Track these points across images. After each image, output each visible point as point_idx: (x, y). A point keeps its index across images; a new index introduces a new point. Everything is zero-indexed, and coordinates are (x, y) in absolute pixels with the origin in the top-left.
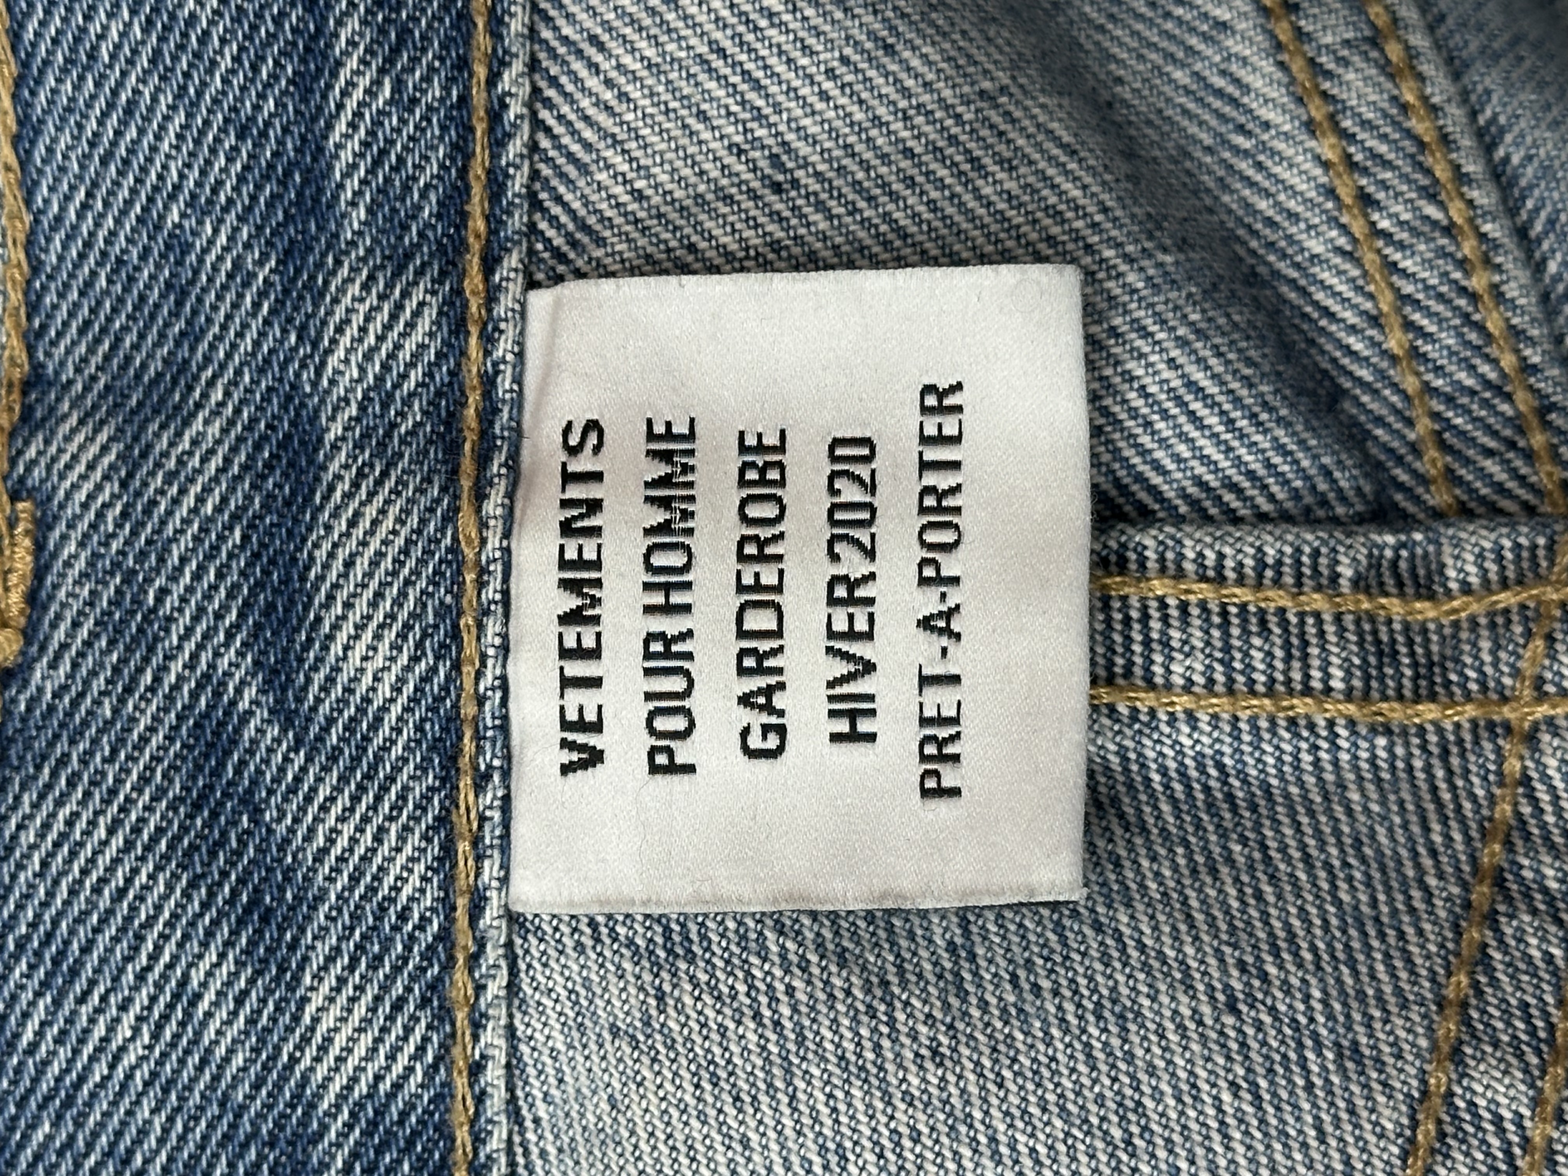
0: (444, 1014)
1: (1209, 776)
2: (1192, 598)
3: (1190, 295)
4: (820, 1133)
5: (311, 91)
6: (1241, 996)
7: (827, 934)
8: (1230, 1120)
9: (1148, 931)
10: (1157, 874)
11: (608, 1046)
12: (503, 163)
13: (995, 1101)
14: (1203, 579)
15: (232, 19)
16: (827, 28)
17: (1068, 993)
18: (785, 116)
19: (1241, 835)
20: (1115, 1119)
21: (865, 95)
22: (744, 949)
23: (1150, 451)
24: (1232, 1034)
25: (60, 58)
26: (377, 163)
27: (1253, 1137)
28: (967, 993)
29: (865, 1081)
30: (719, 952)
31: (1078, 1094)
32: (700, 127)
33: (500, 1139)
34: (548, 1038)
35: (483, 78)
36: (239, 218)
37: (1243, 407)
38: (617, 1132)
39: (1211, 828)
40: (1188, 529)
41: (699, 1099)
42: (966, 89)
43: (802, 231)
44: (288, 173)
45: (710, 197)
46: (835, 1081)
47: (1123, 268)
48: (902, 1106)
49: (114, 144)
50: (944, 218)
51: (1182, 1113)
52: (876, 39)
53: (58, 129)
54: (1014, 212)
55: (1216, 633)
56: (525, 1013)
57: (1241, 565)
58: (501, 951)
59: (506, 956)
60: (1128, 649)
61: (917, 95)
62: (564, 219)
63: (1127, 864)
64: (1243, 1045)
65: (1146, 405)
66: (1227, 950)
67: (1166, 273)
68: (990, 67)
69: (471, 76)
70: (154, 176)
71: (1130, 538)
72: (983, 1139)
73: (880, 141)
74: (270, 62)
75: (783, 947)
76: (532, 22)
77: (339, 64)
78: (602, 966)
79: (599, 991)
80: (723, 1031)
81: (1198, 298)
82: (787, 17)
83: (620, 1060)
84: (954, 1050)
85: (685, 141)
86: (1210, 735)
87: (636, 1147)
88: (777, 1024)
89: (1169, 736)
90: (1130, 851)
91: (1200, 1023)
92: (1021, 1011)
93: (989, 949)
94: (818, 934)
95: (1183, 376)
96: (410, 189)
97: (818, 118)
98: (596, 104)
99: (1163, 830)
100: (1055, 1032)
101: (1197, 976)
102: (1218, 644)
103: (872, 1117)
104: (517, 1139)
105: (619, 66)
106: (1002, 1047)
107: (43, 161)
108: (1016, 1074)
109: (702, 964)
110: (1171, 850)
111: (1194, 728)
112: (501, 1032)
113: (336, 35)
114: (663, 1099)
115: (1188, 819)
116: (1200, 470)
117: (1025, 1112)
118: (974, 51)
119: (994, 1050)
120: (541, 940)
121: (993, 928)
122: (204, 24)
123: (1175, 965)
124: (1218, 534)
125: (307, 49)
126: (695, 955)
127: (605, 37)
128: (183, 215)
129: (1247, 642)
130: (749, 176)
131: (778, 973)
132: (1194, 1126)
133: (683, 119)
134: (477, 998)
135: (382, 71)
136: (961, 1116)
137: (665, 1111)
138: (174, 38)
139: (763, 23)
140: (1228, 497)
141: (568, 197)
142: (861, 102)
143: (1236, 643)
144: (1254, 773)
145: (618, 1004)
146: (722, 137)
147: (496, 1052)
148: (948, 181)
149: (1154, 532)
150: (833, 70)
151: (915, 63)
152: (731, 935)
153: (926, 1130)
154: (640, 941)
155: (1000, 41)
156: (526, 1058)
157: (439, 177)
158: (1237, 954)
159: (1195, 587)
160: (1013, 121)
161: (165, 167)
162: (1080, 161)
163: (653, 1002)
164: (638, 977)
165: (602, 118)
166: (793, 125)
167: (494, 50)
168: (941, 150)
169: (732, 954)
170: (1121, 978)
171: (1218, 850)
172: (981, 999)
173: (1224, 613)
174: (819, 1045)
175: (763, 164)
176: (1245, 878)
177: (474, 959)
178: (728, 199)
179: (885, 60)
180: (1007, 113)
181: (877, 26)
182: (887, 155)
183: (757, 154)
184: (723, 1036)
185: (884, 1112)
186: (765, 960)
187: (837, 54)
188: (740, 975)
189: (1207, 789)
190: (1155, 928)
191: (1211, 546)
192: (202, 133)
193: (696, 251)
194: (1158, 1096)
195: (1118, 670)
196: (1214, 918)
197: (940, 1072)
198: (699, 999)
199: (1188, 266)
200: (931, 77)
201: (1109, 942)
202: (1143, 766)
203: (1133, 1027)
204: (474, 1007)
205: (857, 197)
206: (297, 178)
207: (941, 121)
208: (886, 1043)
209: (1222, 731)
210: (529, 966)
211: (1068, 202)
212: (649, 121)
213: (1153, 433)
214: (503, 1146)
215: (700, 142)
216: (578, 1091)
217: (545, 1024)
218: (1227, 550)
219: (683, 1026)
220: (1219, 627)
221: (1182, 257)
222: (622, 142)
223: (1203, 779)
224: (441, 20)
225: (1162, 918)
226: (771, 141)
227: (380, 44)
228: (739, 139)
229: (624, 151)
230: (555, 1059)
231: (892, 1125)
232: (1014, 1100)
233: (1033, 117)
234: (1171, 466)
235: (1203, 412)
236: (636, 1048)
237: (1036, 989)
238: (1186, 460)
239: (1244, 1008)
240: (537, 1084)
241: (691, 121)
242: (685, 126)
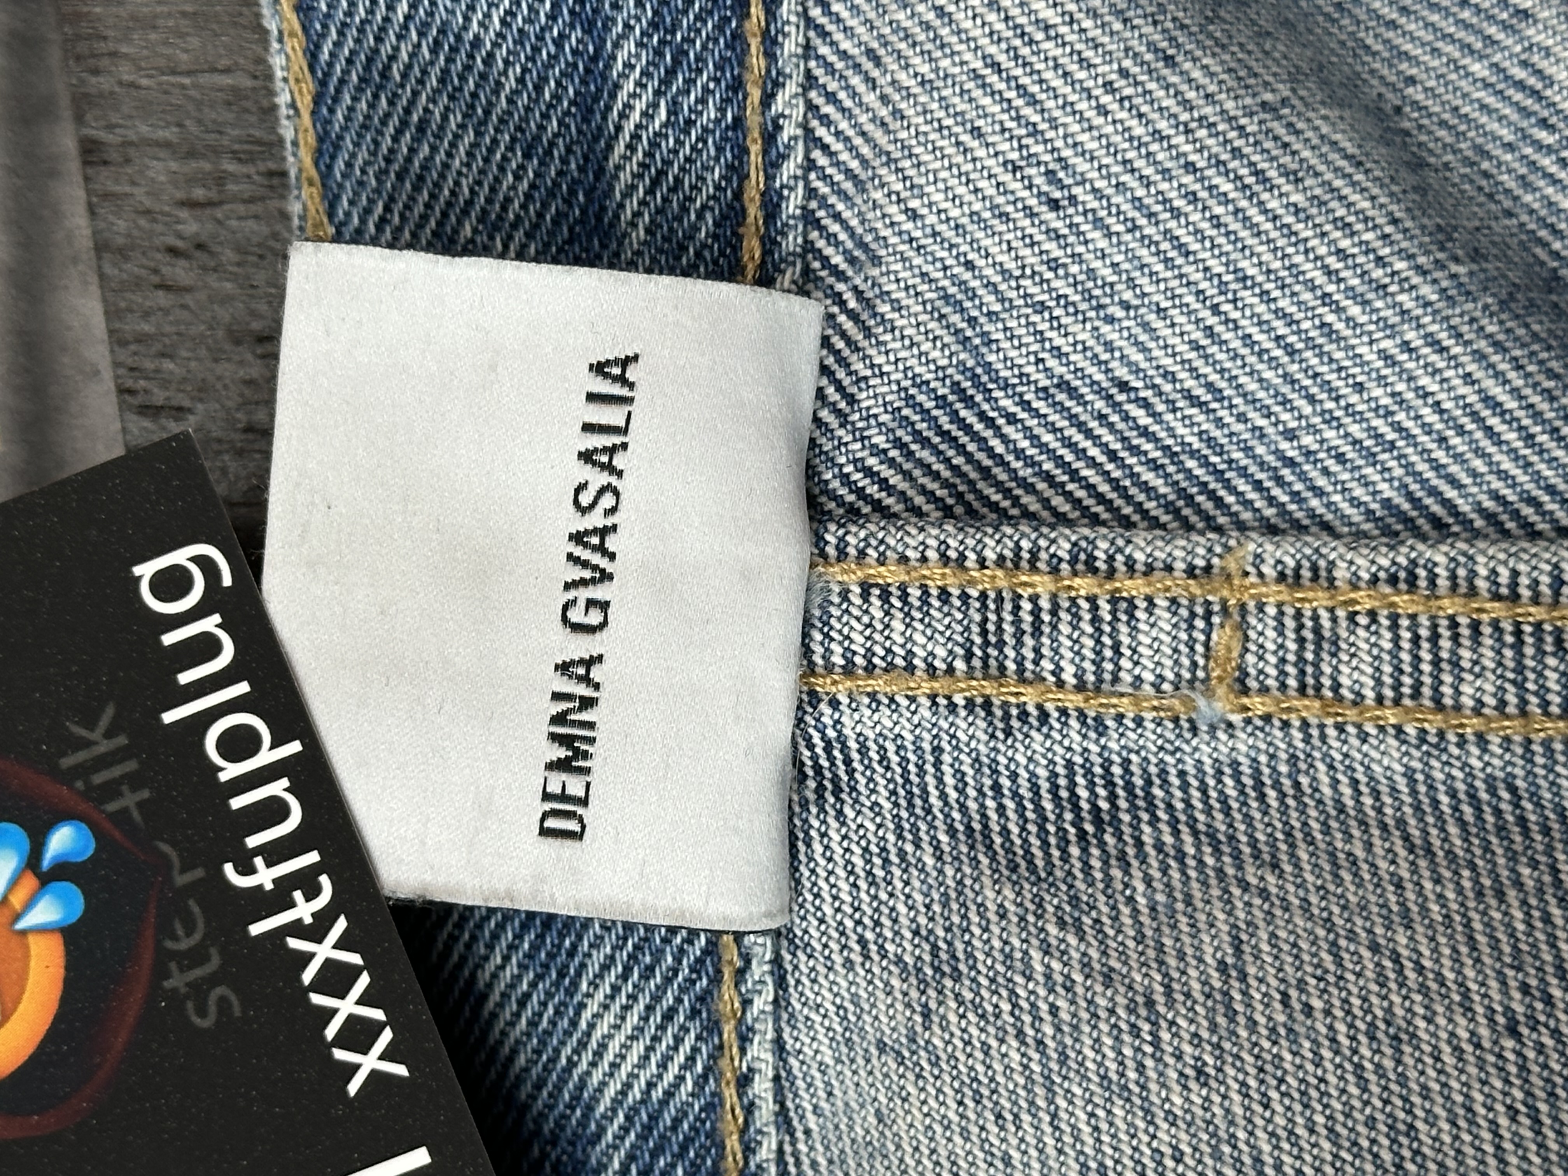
0: (713, 1027)
1: (1500, 799)
2: (1485, 617)
3: (1486, 307)
4: (1082, 1152)
5: (591, 111)
6: (1522, 1019)
7: (1094, 954)
8: (1507, 1145)
9: (1427, 953)
10: (1440, 896)
11: (875, 1061)
12: (778, 184)
13: (1260, 1122)
14: (1497, 597)
15: (515, 42)
16: (1106, 40)
17: (1339, 1013)
18: (1061, 131)
19: (1532, 858)
20: (1386, 1142)
21: (1144, 109)
22: (1009, 968)
23: (1444, 466)
24: (1511, 1057)
25: (355, 78)
26: (655, 183)
27: (1530, 1163)
28: (1236, 1012)
29: (1128, 1100)
30: (984, 971)
31: (1347, 1116)
32: (975, 144)
33: (769, 1150)
34: (817, 1052)
35: (757, 101)
36: (527, 235)
37: (1544, 422)
38: (884, 1145)
39: (1500, 851)
40: (1482, 545)
41: (962, 1116)
42: (1248, 101)
43: (1081, 249)
44: (572, 192)
45: (987, 215)
46: (1096, 1100)
47: (1416, 280)
48: (1165, 1126)
49: (409, 160)
50: (1228, 234)
51: (1456, 1138)
52: (1156, 50)
53: (357, 145)
54: (1301, 226)
55: (1508, 653)
56: (794, 1027)
57: (1536, 582)
58: (766, 968)
59: (772, 973)
60: (1416, 668)
61: (1199, 107)
62: (843, 236)
63: (1409, 886)
64: (1523, 1068)
65: (1442, 420)
66: (1510, 973)
67: (1461, 285)
68: (1270, 79)
69: (745, 98)
70: (446, 192)
71: (1420, 555)
72: (1247, 1160)
73: (1160, 157)
74: (552, 83)
75: (1048, 966)
76: (808, 40)
77: (617, 86)
78: (870, 982)
79: (866, 1007)
80: (986, 1049)
81: (1494, 308)
82: (1064, 30)
83: (886, 1075)
84: (1219, 1070)
85: (960, 159)
86: (1501, 757)
87: (901, 1160)
88: (1040, 1043)
89: (1458, 758)
90: (1413, 873)
91: (1478, 1046)
92: (1290, 1030)
93: (1261, 968)
94: (1084, 954)
95: (1480, 391)
96: (688, 211)
97: (1095, 133)
98: (873, 120)
99: (1449, 852)
100: (1327, 1054)
101: (1477, 998)
102: (1511, 664)
103: (1133, 1136)
104: (788, 1148)
105: (893, 82)
106: (1268, 1067)
107: (344, 176)
108: (1283, 1095)
109: (967, 982)
110: (1456, 873)
111: (1485, 750)
112: (768, 1046)
113: (614, 58)
114: (927, 1115)
115: (1476, 841)
116: (1496, 484)
117: (1291, 1133)
118: (1253, 64)
119: (1261, 1070)
120: (810, 957)
121: (1265, 947)
122: (488, 46)
123: (1454, 987)
124: (1513, 550)
125: (587, 71)
126: (960, 973)
127: (882, 52)
128: (475, 231)
129: (1540, 662)
130: (1026, 193)
131: (1042, 992)
132: (1470, 1151)
133: (957, 135)
134: (744, 1012)
135: (658, 93)
136: (1225, 1136)
137: (929, 1127)
138: (461, 58)
139: (1039, 36)
140: (1527, 511)
141: (847, 214)
142: (1140, 116)
143: (1531, 663)
144: (1548, 796)
145: (885, 1020)
146: (996, 154)
147: (763, 1066)
148: (1231, 196)
149: (1445, 548)
150: (1111, 83)
151: (1196, 74)
152: (996, 954)
153: (1188, 1150)
154: (908, 959)
155: (1277, 55)
156: (796, 1071)
157: (714, 197)
158: (1520, 976)
159: (1488, 606)
160: (1297, 132)
161: (457, 183)
162: (1367, 172)
163: (918, 1019)
164: (905, 994)
165: (878, 135)
166: (1070, 141)
167: (768, 71)
168: (1224, 163)
169: (997, 973)
170: (1397, 999)
171: (1506, 873)
172: (1250, 1019)
173: (1518, 633)
174: (1081, 1064)
175: (1039, 181)
176: (1533, 902)
177: (741, 974)
178: (1005, 217)
179: (1166, 72)
180: (1290, 125)
181: (1157, 37)
182: (1168, 170)
183: (1033, 171)
184: (986, 1054)
185: (1146, 1131)
186: (1029, 979)
187: (1115, 66)
188: (1004, 993)
189: (1498, 813)
190: (1435, 950)
191: (1505, 563)
192: (491, 151)
193: (973, 268)
194: (1431, 1120)
195: (1406, 690)
196: (1498, 941)
197: (1204, 1092)
198: (963, 1016)
199: (1482, 276)
200: (1212, 88)
201: (1388, 963)
202: (1431, 787)
203: (1407, 1049)
204: (741, 1021)
205: (1137, 214)
206: (581, 198)
207: (1224, 133)
208: (1149, 1063)
209: (1514, 754)
210: (798, 982)
211: (1357, 213)
212: (922, 139)
213: (1448, 448)
214: (772, 1156)
215: (974, 160)
216: (847, 1104)
217: (813, 1039)
218: (1522, 567)
219: (947, 1043)
220: (1512, 646)
221: (1475, 267)
222: (896, 161)
223: (1494, 801)
224: (716, 41)
225: (1443, 940)
226: (1047, 158)
227: (656, 66)
228: (1015, 156)
229: (897, 170)
230: (824, 1073)
231: (1155, 1144)
232: (1280, 1121)
233: (1316, 129)
234: (1467, 481)
235: (1500, 428)
236: (902, 1063)
237: (1308, 1010)
238: (1482, 475)
239: (1525, 1031)
240: (807, 1097)
241: (965, 138)
242: (958, 144)
